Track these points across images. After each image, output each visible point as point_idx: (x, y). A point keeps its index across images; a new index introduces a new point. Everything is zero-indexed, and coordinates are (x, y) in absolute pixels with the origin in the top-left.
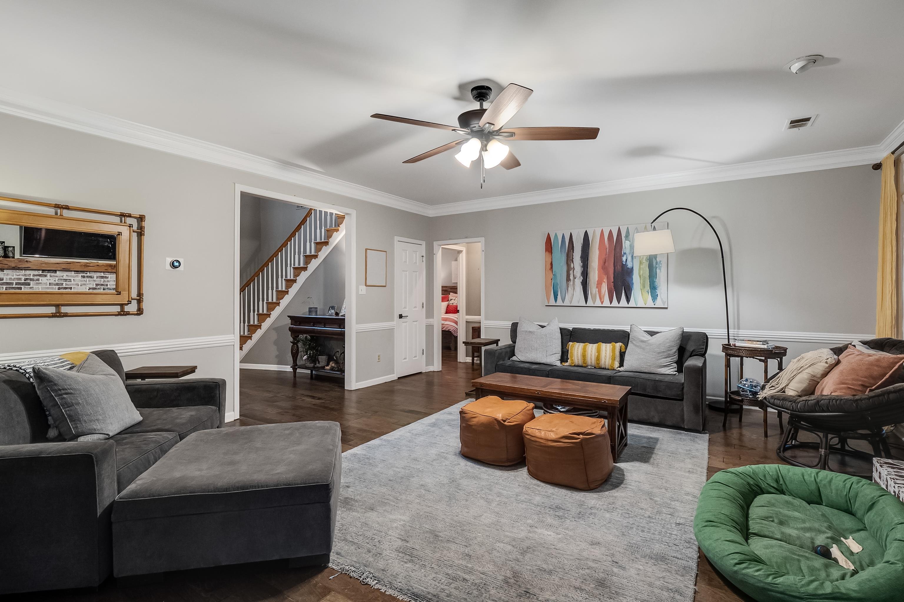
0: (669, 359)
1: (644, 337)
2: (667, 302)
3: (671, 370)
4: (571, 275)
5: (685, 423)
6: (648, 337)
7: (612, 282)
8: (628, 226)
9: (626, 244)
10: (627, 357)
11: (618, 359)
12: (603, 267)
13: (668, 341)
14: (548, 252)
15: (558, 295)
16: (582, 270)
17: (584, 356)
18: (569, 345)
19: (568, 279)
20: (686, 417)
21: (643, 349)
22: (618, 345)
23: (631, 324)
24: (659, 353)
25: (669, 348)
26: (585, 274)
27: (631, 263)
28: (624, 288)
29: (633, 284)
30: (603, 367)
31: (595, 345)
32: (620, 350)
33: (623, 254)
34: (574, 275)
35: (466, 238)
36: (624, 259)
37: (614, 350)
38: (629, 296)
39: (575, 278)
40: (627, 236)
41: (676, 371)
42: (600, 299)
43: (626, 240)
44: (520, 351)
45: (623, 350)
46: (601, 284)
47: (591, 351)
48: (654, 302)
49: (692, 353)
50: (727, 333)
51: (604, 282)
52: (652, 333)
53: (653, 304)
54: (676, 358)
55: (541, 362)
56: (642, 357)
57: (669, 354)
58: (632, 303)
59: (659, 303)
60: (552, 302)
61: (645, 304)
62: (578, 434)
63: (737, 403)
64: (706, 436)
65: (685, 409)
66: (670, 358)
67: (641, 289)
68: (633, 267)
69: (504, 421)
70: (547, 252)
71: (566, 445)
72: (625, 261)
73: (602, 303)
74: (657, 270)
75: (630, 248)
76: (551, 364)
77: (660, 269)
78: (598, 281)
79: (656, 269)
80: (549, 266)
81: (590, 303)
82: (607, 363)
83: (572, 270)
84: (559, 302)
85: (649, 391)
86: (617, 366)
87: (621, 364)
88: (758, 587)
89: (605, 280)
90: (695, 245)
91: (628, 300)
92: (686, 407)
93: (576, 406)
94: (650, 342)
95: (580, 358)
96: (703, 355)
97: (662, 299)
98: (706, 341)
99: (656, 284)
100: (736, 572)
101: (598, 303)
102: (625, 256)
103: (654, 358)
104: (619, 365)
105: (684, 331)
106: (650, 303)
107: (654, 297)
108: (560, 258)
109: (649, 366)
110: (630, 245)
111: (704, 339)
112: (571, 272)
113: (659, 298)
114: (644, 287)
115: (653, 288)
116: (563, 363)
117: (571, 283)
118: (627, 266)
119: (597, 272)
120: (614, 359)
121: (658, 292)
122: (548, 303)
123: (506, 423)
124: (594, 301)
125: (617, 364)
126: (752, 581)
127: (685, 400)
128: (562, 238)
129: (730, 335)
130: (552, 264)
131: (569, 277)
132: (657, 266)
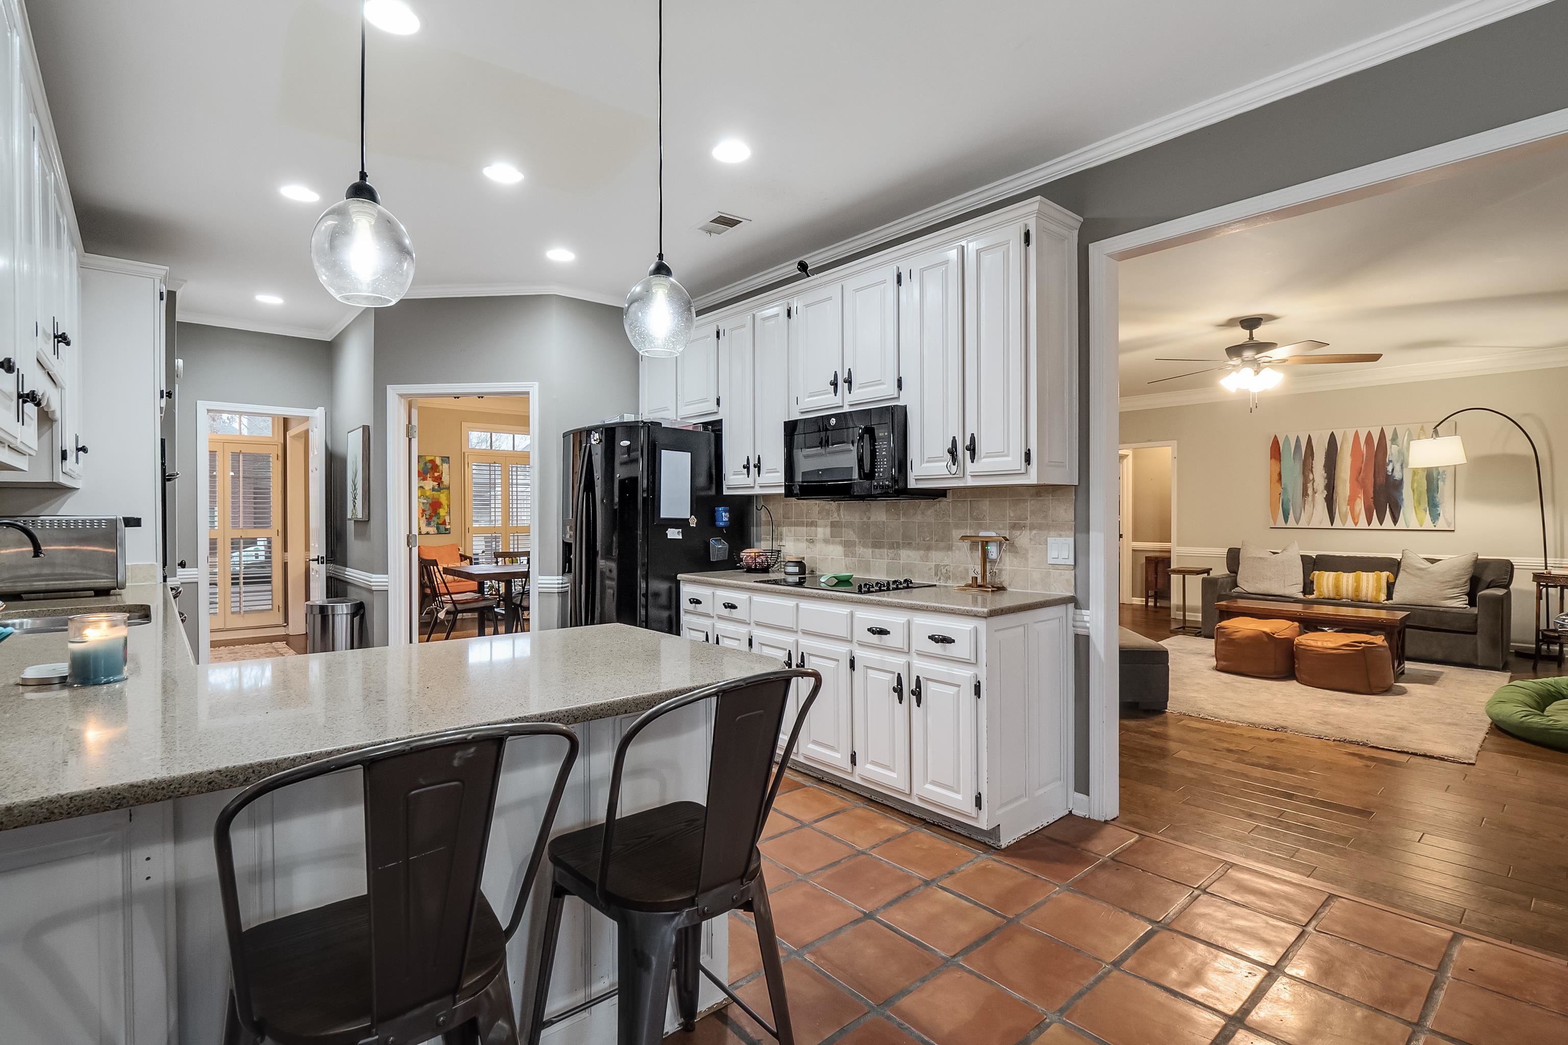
0: (1457, 590)
1: (1422, 564)
2: (1453, 523)
3: (1460, 603)
4: (1309, 489)
5: (1479, 659)
6: (1428, 564)
7: (1372, 498)
8: (1395, 426)
9: (1392, 450)
10: (1397, 588)
11: (1384, 590)
12: (1357, 479)
13: (1456, 568)
14: (1275, 459)
15: (1289, 514)
16: (1326, 482)
17: (1337, 587)
18: (1314, 574)
19: (1305, 494)
20: (1480, 652)
21: (1421, 577)
22: (1385, 574)
23: (1403, 549)
24: (1443, 583)
25: (1458, 577)
26: (1331, 488)
27: (1400, 474)
28: (1390, 506)
29: (1403, 500)
30: (1364, 599)
31: (1352, 575)
32: (1388, 581)
33: (1387, 461)
34: (1313, 489)
35: (1150, 441)
36: (1390, 468)
37: (1378, 580)
38: (1396, 516)
39: (1316, 493)
40: (1394, 439)
41: (1466, 604)
42: (1353, 519)
43: (1392, 444)
44: (1247, 581)
45: (1392, 580)
46: (1355, 500)
47: (1347, 581)
48: (1434, 523)
49: (1489, 585)
50: (1544, 562)
51: (1359, 497)
52: (1433, 561)
53: (1432, 525)
54: (1467, 588)
55: (1277, 594)
56: (1420, 587)
57: (1457, 584)
58: (1401, 524)
59: (1441, 524)
60: (1281, 522)
61: (1421, 526)
62: (1360, 643)
63: (1553, 640)
64: (1509, 674)
65: (1479, 643)
66: (1459, 589)
67: (1415, 507)
68: (1402, 479)
69: (1274, 634)
70: (1273, 460)
71: (1347, 652)
72: (1391, 471)
73: (1356, 524)
74: (1439, 482)
75: (1399, 455)
76: (1291, 596)
77: (1444, 481)
78: (1349, 497)
79: (1438, 480)
80: (1276, 477)
81: (1338, 523)
82: (1369, 595)
83: (1311, 483)
84: (1292, 522)
85: (1431, 623)
86: (1383, 599)
87: (1389, 596)
88: (1540, 728)
89: (1360, 495)
90: (1497, 450)
91: (1395, 520)
92: (1481, 642)
93: (1347, 627)
94: (1431, 569)
95: (1331, 588)
96: (1507, 586)
97: (1446, 520)
98: (1510, 569)
99: (1437, 500)
100: (1522, 722)
101: (1350, 524)
102: (1391, 464)
103: (1436, 588)
104: (1386, 598)
105: (1479, 557)
106: (1428, 524)
107: (1435, 517)
108: (1291, 468)
109: (1430, 597)
110: (1398, 451)
111: (1506, 570)
112: (1310, 485)
113: (1441, 518)
114: (1420, 504)
115: (1433, 506)
116: (1306, 596)
117: (1310, 498)
118: (1394, 477)
119: (1348, 485)
120: (1379, 590)
121: (1440, 510)
122: (1275, 524)
123: (1275, 636)
124: (1344, 521)
125: (1383, 597)
126: (1535, 725)
127: (1478, 633)
128: (1297, 441)
129: (1548, 565)
130: (1280, 475)
131: (1307, 491)
132: (1439, 477)
